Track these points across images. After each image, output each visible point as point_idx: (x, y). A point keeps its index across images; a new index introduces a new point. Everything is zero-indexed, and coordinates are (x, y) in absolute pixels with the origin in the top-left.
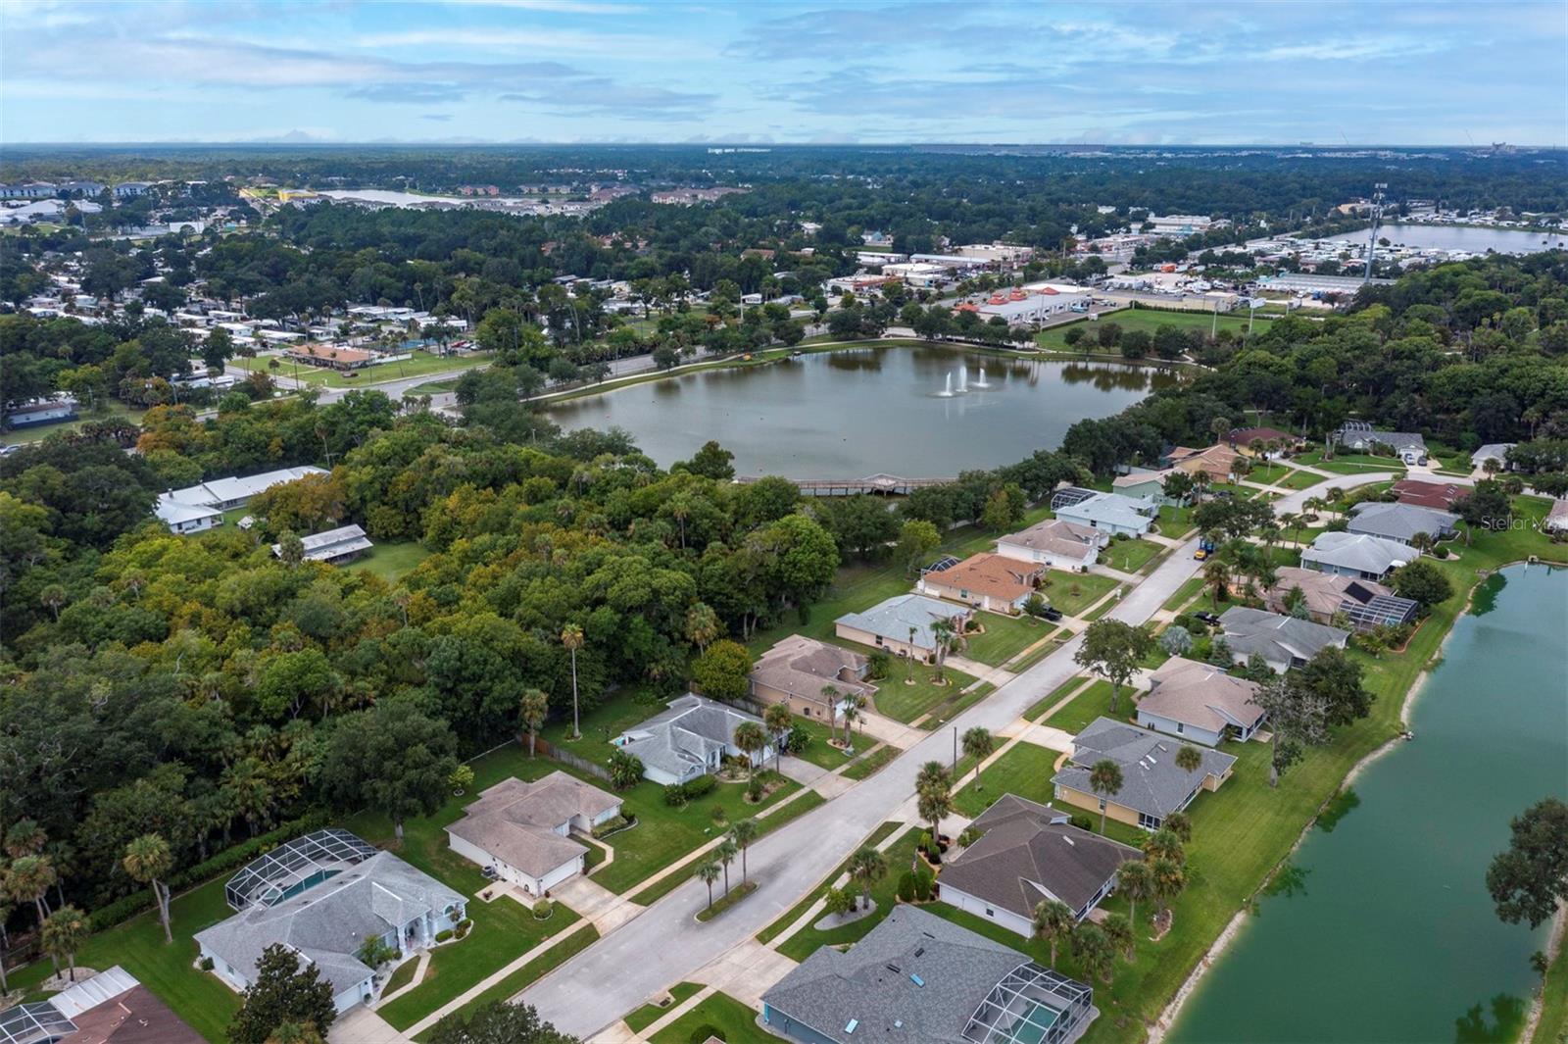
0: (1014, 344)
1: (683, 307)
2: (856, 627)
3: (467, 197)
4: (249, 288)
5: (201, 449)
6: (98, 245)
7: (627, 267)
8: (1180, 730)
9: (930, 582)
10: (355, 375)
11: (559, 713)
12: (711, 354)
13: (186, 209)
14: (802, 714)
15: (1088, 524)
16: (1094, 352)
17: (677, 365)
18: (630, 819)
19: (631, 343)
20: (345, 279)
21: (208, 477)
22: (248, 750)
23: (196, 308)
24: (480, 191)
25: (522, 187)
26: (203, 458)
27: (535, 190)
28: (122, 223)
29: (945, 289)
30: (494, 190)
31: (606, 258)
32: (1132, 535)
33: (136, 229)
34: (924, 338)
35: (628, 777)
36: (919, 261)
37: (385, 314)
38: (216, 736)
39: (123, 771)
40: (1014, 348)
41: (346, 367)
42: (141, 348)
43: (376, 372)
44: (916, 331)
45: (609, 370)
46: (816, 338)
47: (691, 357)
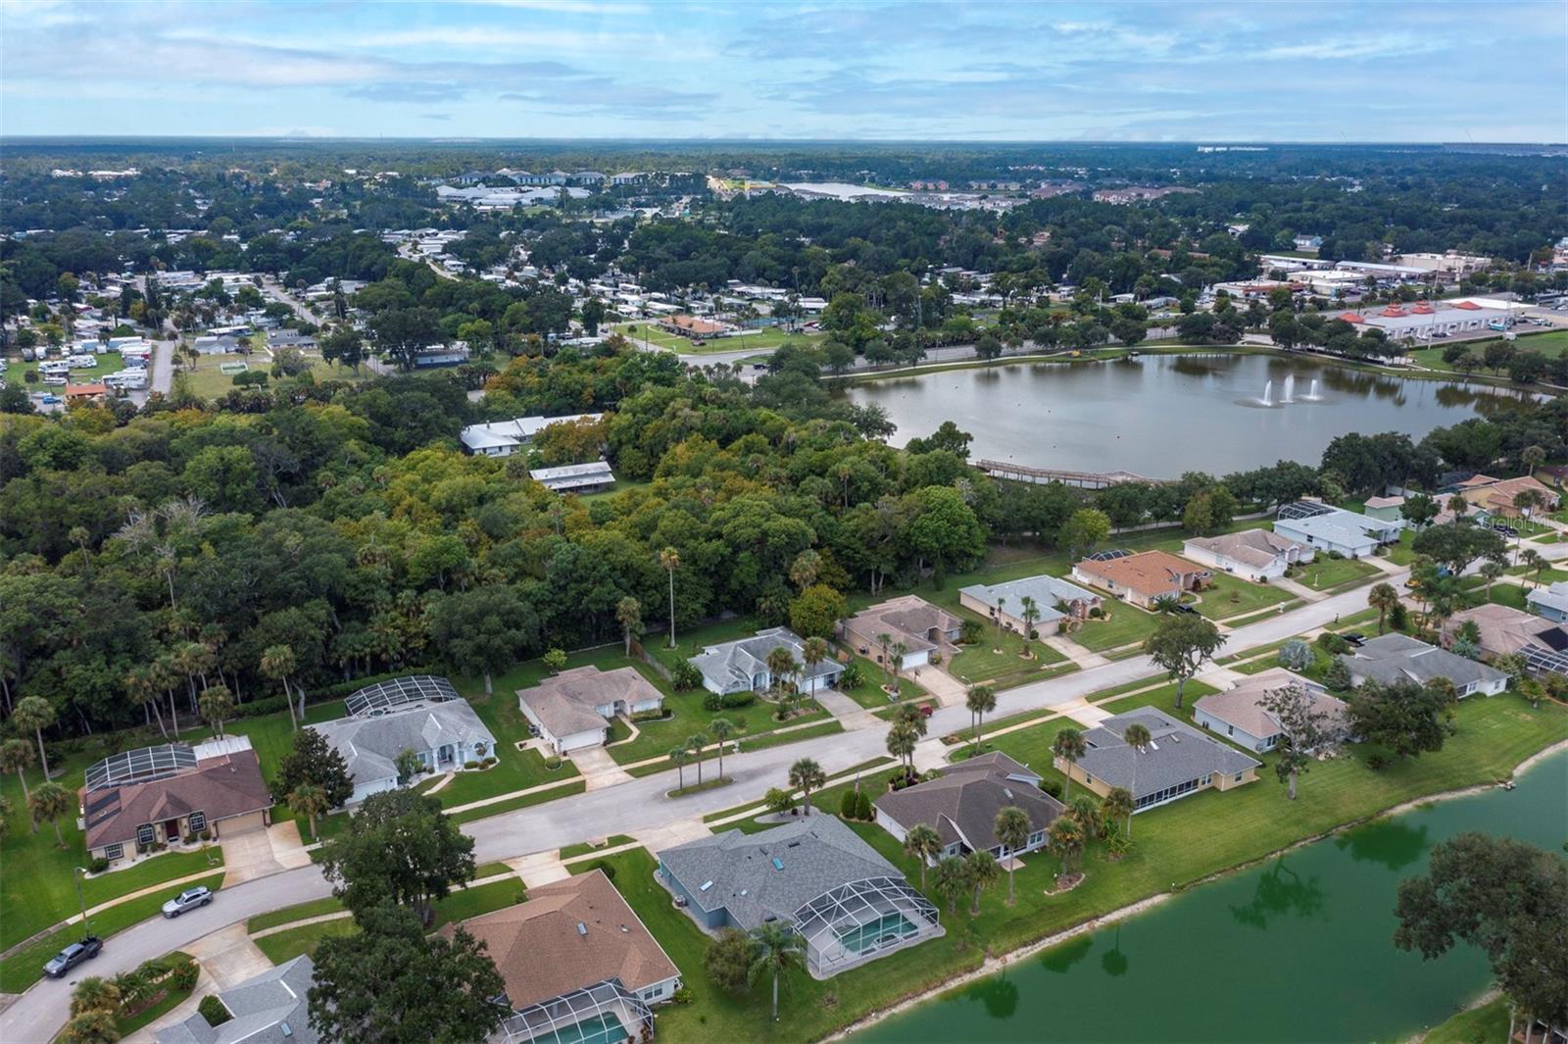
0: (1382, 358)
1: (1044, 303)
2: (977, 597)
3: (916, 190)
4: (652, 264)
5: (530, 393)
6: (568, 225)
7: (1011, 261)
8: (1231, 733)
9: (1084, 570)
10: (703, 344)
12: (1040, 348)
13: (660, 198)
14: (876, 661)
15: (1304, 540)
16: (1479, 373)
17: (997, 356)
18: (667, 713)
19: (966, 333)
20: (736, 261)
21: (528, 414)
22: (396, 606)
23: (611, 281)
24: (931, 186)
25: (972, 183)
26: (528, 399)
27: (984, 186)
28: (596, 208)
29: (1347, 299)
30: (944, 185)
31: (995, 253)
32: (1348, 555)
33: (608, 213)
34: (1281, 347)
35: (689, 682)
36: (1346, 269)
37: (762, 294)
38: (373, 592)
39: (285, 599)
40: (1382, 363)
41: (696, 338)
42: (526, 308)
43: (729, 342)
44: (1274, 339)
45: (924, 355)
46: (1163, 340)
47: (1018, 349)
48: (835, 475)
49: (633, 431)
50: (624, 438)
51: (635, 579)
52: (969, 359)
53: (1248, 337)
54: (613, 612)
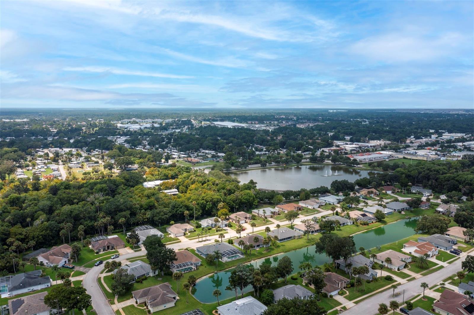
0: (355, 165)
1: (279, 153)
2: (255, 212)
3: (249, 124)
4: (181, 145)
5: (156, 175)
6: (155, 135)
7: (271, 143)
8: (300, 231)
9: (278, 207)
10: (195, 165)
11: (191, 217)
12: (276, 164)
13: (178, 126)
14: (235, 223)
16: (375, 168)
17: (266, 166)
18: (195, 231)
19: (258, 161)
20: (201, 144)
21: (156, 180)
22: (141, 213)
23: (170, 149)
24: (253, 122)
25: (264, 122)
26: (156, 177)
27: (268, 122)
28: (162, 130)
29: (353, 152)
30: (257, 122)
31: (268, 141)
32: (332, 204)
33: (165, 131)
34: (333, 163)
35: (199, 226)
36: (356, 145)
37: (209, 152)
38: (137, 210)
39: (122, 210)
40: (355, 167)
41: (193, 163)
42: (152, 156)
43: (201, 164)
44: (331, 161)
45: (248, 166)
46: (306, 162)
47: (271, 165)
48: (226, 189)
49: (182, 182)
50: (180, 184)
51: (188, 208)
52: (259, 167)
53: (326, 161)
54: (183, 213)
